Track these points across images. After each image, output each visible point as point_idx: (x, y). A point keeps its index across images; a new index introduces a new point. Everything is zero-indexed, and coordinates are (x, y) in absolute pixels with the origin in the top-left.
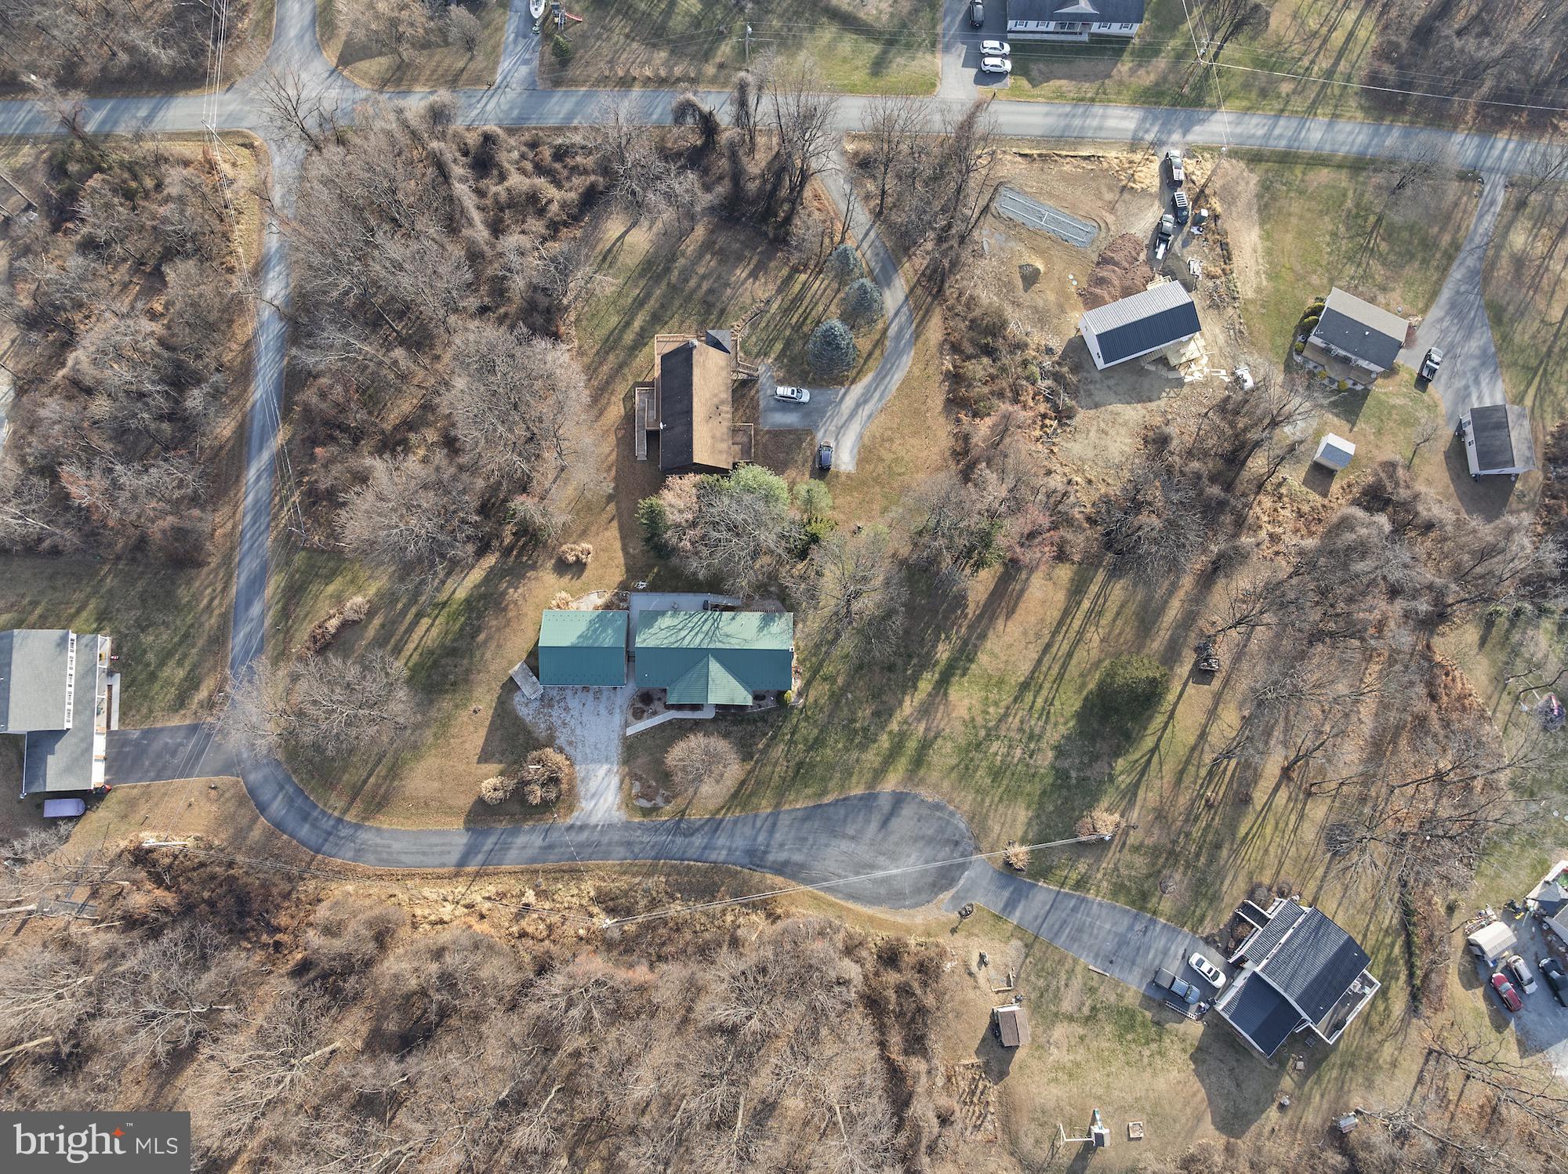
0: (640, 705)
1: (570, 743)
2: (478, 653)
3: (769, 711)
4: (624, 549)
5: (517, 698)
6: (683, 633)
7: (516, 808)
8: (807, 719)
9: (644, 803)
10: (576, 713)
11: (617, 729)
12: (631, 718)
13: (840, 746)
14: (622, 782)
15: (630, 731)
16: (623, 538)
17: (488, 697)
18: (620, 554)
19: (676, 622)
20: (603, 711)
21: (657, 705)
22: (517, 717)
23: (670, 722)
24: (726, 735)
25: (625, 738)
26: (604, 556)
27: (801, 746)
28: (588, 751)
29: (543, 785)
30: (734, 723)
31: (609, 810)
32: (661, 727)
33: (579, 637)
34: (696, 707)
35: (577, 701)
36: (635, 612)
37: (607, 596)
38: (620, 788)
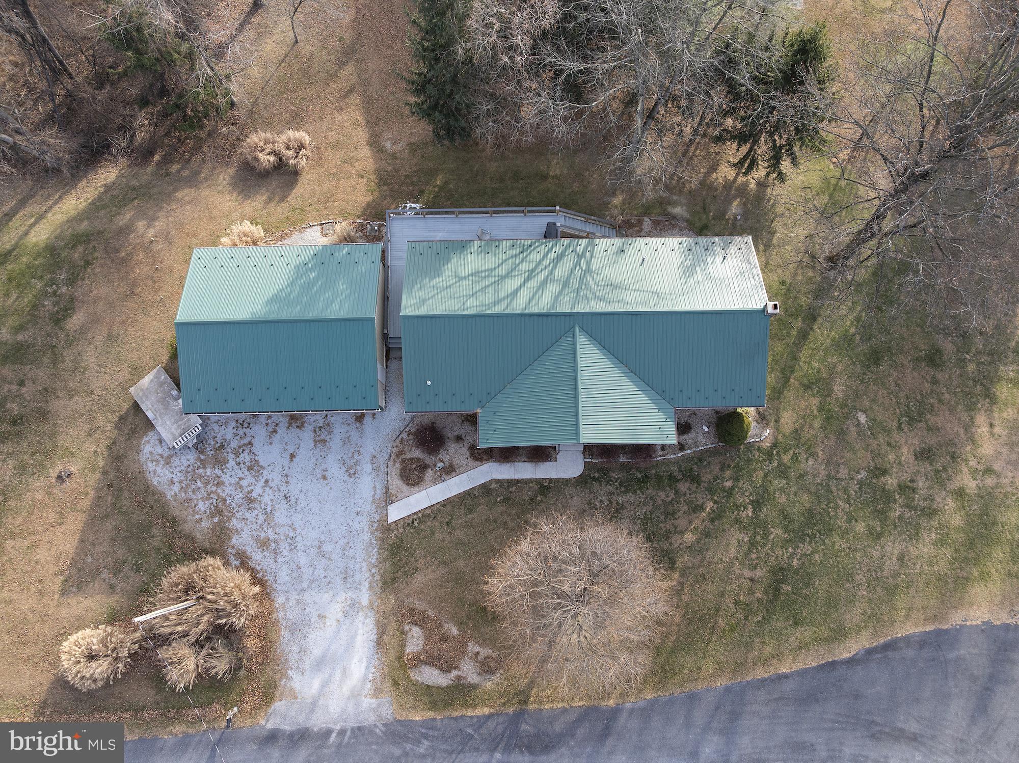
0: (416, 453)
1: (264, 544)
2: (68, 355)
3: (700, 458)
4: (375, 143)
5: (148, 447)
6: (511, 285)
7: (145, 694)
8: (782, 471)
9: (431, 676)
10: (276, 478)
11: (368, 508)
12: (397, 483)
13: (860, 527)
14: (382, 631)
15: (396, 513)
16: (371, 123)
17: (90, 447)
18: (366, 152)
19: (491, 261)
20: (335, 469)
21: (455, 452)
22: (147, 488)
23: (485, 489)
24: (615, 513)
25: (386, 528)
26: (333, 158)
27: (777, 532)
28: (303, 560)
29: (199, 644)
30: (626, 486)
31: (355, 695)
32: (466, 500)
33: (270, 301)
34: (540, 454)
35: (276, 448)
36: (399, 255)
37: (342, 227)
38: (379, 643)
